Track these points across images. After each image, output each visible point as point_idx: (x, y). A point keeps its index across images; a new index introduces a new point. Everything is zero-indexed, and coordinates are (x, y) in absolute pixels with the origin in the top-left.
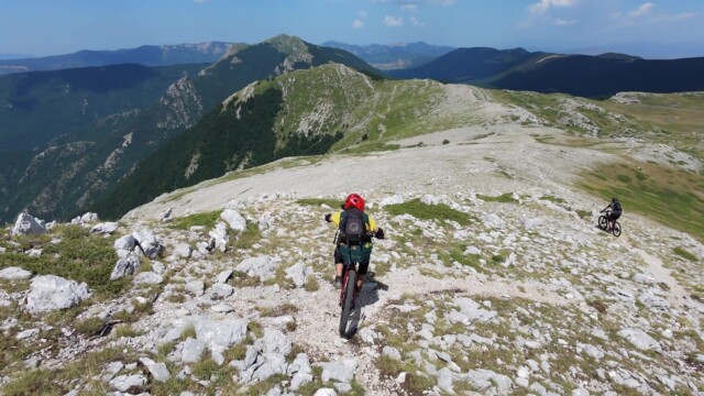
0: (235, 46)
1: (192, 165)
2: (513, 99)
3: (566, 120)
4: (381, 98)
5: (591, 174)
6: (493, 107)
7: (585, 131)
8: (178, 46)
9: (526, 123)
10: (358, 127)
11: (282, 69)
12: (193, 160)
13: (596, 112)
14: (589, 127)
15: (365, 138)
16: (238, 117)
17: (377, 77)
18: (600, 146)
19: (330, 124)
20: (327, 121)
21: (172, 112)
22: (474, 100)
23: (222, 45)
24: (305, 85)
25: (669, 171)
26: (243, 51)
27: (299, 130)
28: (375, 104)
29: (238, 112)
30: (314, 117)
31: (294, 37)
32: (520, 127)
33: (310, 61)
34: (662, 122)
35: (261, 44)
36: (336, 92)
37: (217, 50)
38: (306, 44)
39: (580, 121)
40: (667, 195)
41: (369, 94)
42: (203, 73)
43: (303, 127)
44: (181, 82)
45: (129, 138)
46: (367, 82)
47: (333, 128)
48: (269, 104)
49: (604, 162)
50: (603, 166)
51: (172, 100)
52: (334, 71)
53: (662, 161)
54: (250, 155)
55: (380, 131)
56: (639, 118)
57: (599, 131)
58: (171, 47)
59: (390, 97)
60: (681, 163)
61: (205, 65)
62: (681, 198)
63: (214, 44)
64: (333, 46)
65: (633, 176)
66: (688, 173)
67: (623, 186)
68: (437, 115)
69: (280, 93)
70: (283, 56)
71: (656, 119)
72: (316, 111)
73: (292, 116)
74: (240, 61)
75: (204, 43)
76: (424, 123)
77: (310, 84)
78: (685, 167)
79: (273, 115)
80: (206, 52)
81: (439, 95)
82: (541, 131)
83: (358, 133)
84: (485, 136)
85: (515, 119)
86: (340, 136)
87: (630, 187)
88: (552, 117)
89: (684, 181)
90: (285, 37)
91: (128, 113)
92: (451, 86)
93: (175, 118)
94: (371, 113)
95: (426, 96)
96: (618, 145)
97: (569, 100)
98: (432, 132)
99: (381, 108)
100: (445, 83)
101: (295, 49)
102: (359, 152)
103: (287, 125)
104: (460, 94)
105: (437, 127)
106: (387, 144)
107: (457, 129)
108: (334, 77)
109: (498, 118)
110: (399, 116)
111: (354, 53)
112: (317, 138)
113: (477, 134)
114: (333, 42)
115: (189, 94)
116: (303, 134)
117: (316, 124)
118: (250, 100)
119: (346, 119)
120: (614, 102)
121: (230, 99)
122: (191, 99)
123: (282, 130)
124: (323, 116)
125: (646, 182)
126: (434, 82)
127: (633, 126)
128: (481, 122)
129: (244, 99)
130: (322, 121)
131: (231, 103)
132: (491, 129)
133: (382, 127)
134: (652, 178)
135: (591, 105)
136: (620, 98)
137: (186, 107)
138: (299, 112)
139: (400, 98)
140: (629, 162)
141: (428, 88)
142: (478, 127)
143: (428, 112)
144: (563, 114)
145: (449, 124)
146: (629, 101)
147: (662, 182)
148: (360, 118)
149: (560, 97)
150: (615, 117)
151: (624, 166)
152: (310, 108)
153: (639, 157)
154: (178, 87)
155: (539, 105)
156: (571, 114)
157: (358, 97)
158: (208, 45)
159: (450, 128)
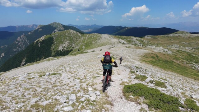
0: (40, 25)
1: (23, 62)
2: (120, 38)
3: (134, 42)
4: (83, 39)
5: (143, 56)
6: (114, 40)
7: (139, 45)
8: (22, 26)
9: (123, 44)
10: (77, 47)
11: (55, 32)
12: (24, 60)
13: (141, 40)
14: (140, 44)
15: (79, 50)
16: (39, 46)
17: (82, 33)
18: (144, 48)
19: (69, 47)
20: (68, 46)
21: (19, 46)
22: (109, 38)
23: (36, 26)
24: (61, 36)
25: (164, 55)
26: (42, 27)
27: (59, 49)
28: (82, 41)
29: (39, 44)
30: (64, 45)
31: (58, 23)
32: (122, 45)
33: (63, 29)
34: (157, 43)
35: (48, 25)
36: (70, 38)
37: (35, 27)
38: (62, 25)
39: (137, 43)
40: (166, 62)
41: (80, 38)
42: (29, 33)
43: (61, 48)
44: (22, 36)
45: (3, 54)
46: (79, 34)
47: (69, 48)
48: (50, 42)
49: (147, 53)
50: (146, 54)
51: (19, 42)
52: (69, 32)
53: (162, 51)
54: (43, 58)
55: (83, 48)
56: (151, 42)
57: (142, 45)
58: (19, 26)
59: (86, 38)
60: (167, 52)
61: (30, 31)
62: (170, 62)
63: (33, 25)
64: (70, 26)
65: (155, 56)
66: (169, 55)
67: (153, 60)
68: (99, 43)
69: (53, 38)
70: (55, 28)
71: (155, 42)
72: (64, 43)
73: (57, 45)
74: (41, 30)
75: (30, 25)
76: (95, 45)
77: (62, 36)
78: (168, 53)
79: (51, 45)
80: (31, 28)
81: (99, 37)
82: (128, 45)
83: (77, 49)
84: (112, 48)
85: (120, 42)
86: (72, 50)
87: (155, 60)
88: (130, 42)
89: (169, 57)
90: (55, 23)
91: (3, 47)
92: (103, 35)
93: (20, 47)
94: (80, 43)
95: (96, 38)
96: (149, 48)
97: (134, 38)
98: (97, 47)
99: (83, 42)
100: (101, 34)
101: (58, 26)
102: (75, 55)
103: (55, 48)
104: (105, 37)
105: (99, 46)
106: (84, 51)
107: (104, 46)
108: (69, 33)
109: (116, 42)
110: (89, 44)
111: (77, 27)
112: (65, 51)
113: (110, 47)
114: (70, 25)
115: (24, 40)
116: (60, 50)
117: (65, 47)
118: (43, 41)
119: (73, 45)
120: (145, 38)
121: (37, 40)
122: (25, 41)
123: (54, 49)
124: (67, 45)
125: (159, 58)
126: (98, 34)
127: (150, 44)
128: (111, 44)
129: (41, 41)
130: (66, 46)
131: (37, 42)
132: (114, 45)
133: (84, 47)
134: (161, 57)
135: (139, 39)
136: (146, 37)
137: (23, 44)
138: (59, 44)
139: (89, 39)
140: (153, 52)
141: (96, 36)
142: (110, 45)
143: (96, 42)
144: (133, 41)
145: (102, 45)
146: (148, 38)
147: (163, 58)
148: (78, 45)
149: (132, 37)
150: (146, 41)
151: (152, 54)
152: (63, 43)
153: (155, 51)
154: (21, 38)
155: (126, 39)
156: (135, 41)
157: (77, 39)
158: (32, 26)
159: (102, 46)
